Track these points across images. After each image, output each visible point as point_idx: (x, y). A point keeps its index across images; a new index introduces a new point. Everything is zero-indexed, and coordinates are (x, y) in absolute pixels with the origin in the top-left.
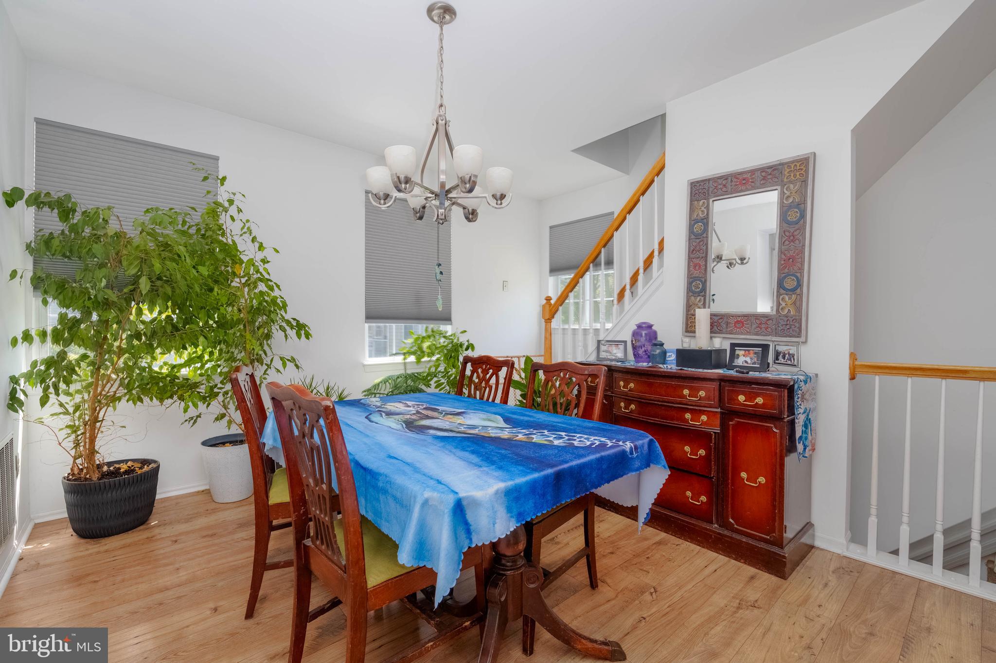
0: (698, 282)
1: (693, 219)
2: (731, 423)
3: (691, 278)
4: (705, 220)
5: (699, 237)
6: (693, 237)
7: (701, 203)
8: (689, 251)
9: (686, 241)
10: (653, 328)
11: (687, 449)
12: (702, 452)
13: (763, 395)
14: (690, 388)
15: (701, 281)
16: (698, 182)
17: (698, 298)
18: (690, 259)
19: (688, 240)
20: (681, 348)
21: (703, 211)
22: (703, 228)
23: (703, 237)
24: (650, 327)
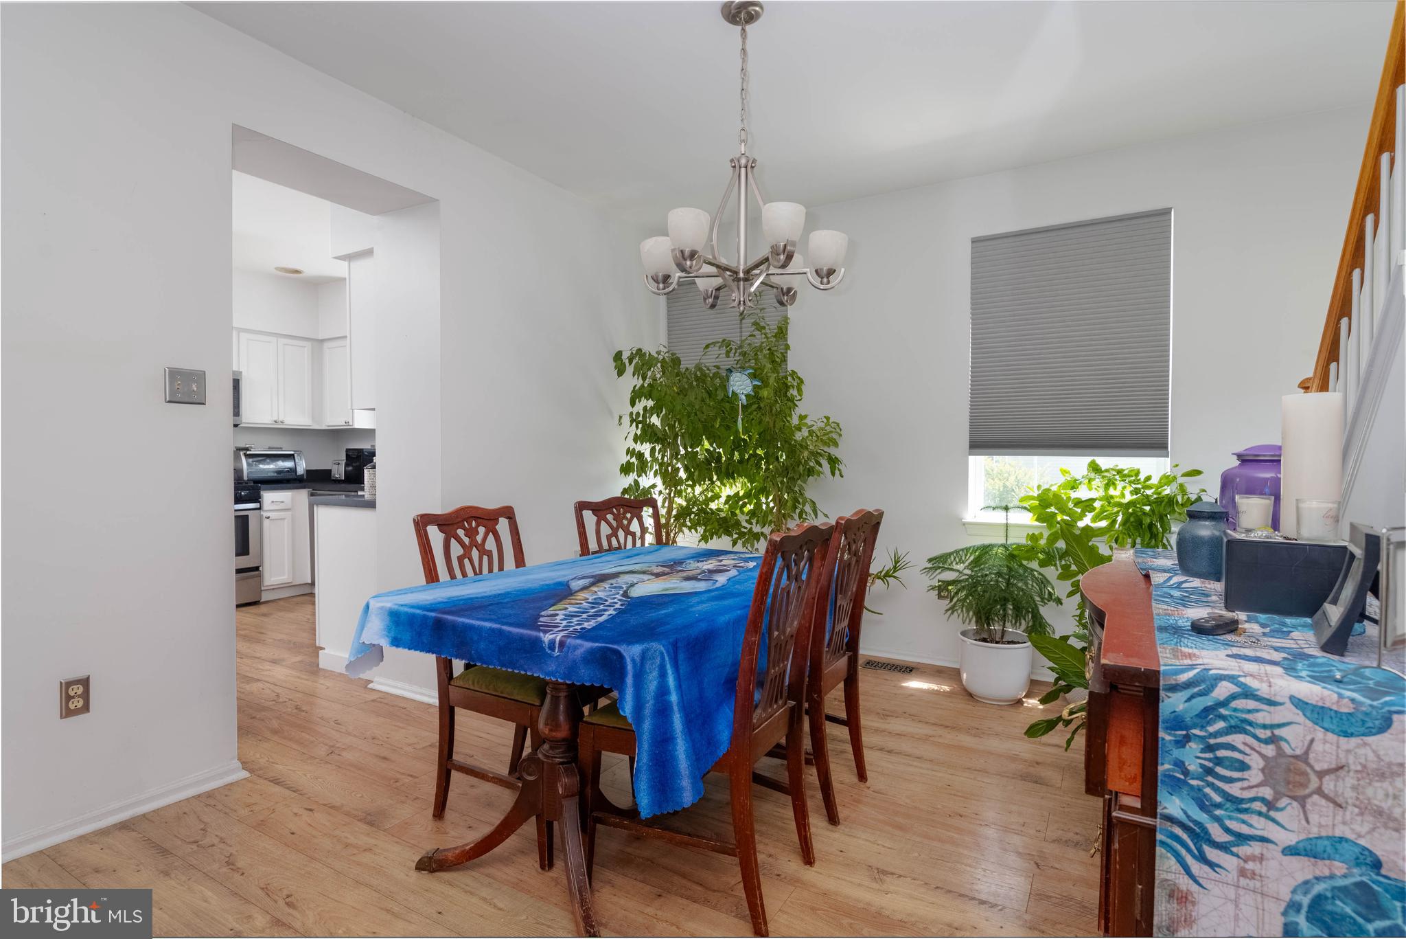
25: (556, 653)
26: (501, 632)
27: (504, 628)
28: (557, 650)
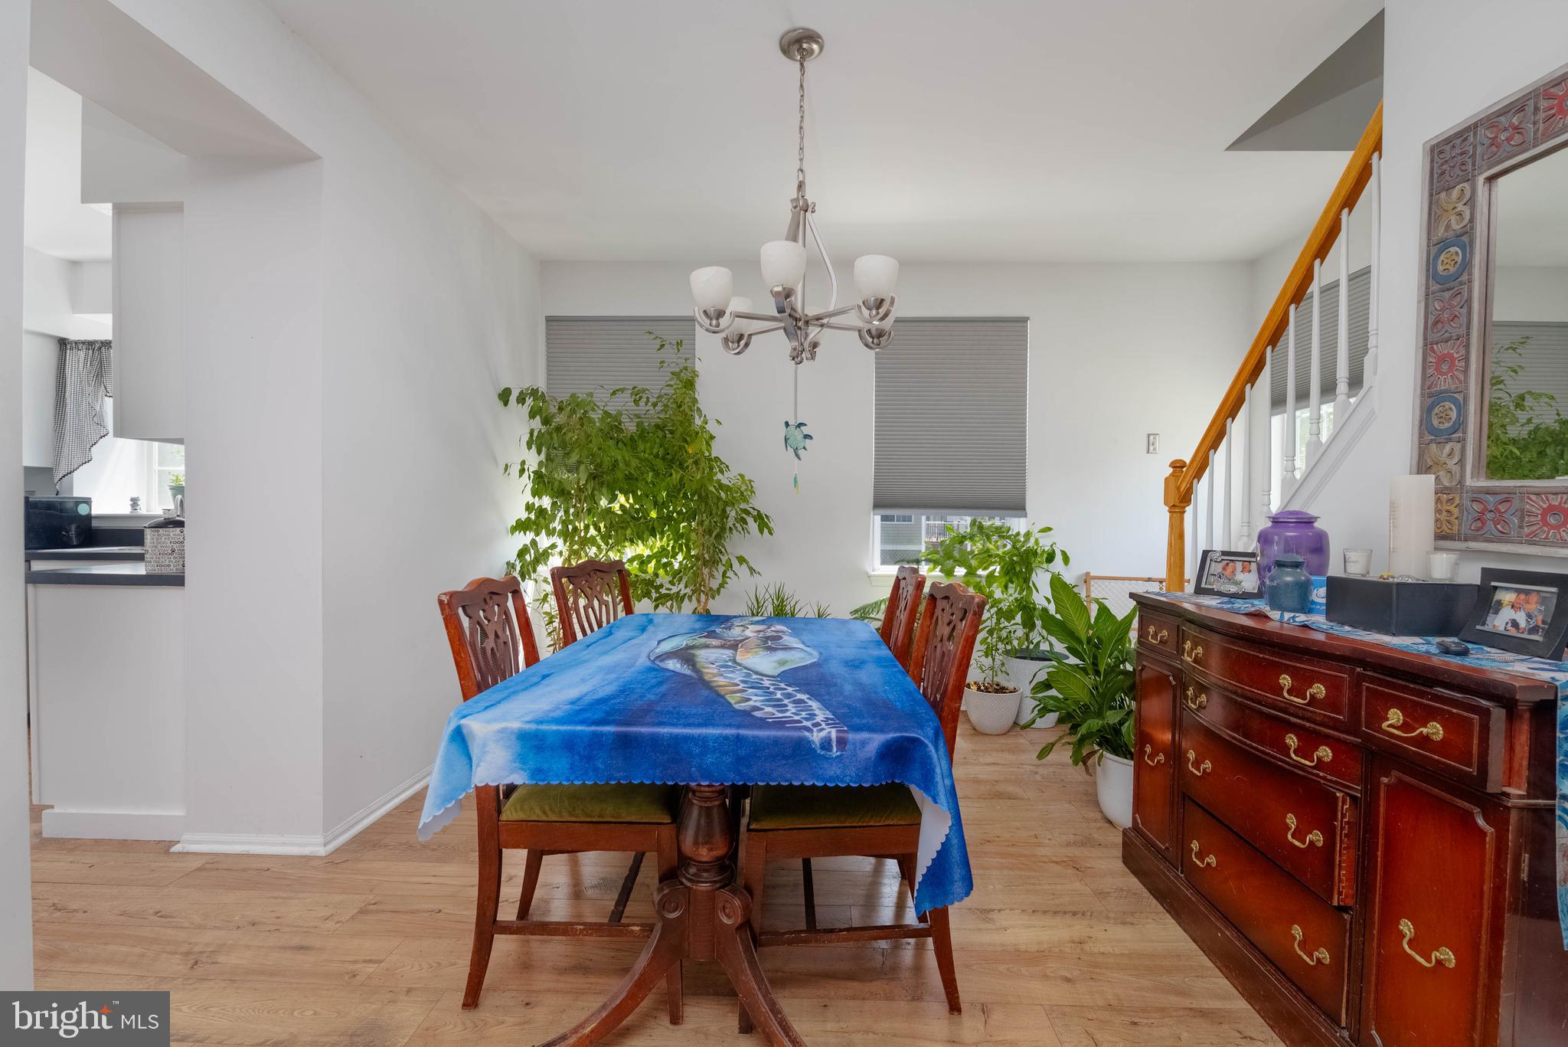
0: (1447, 404)
1: (1435, 239)
2: (1385, 780)
3: (1431, 395)
4: (1465, 239)
5: (1451, 284)
6: (1435, 287)
7: (1455, 193)
8: (1426, 328)
9: (1419, 302)
10: (1316, 525)
11: (1291, 820)
12: (1317, 837)
13: (1447, 721)
14: (1294, 673)
15: (1455, 401)
16: (1448, 141)
17: (1448, 448)
18: (1428, 346)
19: (1423, 298)
20: (1343, 575)
21: (1460, 214)
22: (1459, 259)
23: (1461, 284)
24: (1308, 522)
25: (835, 752)
26: (738, 739)
27: (743, 732)
28: (835, 749)
